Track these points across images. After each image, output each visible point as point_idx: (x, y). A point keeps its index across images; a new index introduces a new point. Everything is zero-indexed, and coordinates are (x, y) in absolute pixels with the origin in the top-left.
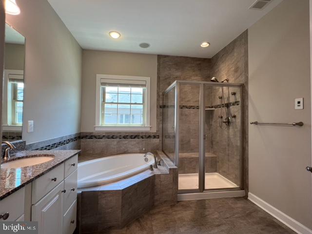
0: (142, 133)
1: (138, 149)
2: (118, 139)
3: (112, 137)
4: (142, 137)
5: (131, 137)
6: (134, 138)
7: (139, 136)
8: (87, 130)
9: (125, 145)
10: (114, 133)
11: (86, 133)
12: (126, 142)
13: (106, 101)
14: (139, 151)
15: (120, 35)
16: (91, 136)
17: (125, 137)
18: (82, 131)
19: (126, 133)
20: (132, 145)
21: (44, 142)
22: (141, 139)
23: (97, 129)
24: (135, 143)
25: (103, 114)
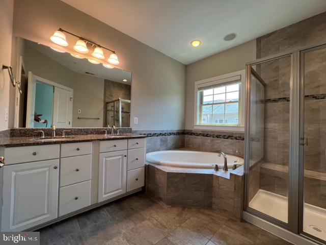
0: (236, 133)
1: (231, 151)
2: (211, 138)
3: (207, 136)
4: (236, 138)
5: (224, 137)
6: (227, 138)
7: (232, 136)
8: (188, 128)
9: (218, 144)
10: (208, 131)
11: (188, 130)
12: (219, 141)
13: (204, 103)
14: (232, 153)
15: (201, 42)
16: (191, 133)
17: (218, 137)
18: (186, 129)
19: (219, 132)
20: (226, 146)
21: (146, 131)
22: (235, 140)
23: (195, 128)
24: (228, 143)
25: (200, 115)
